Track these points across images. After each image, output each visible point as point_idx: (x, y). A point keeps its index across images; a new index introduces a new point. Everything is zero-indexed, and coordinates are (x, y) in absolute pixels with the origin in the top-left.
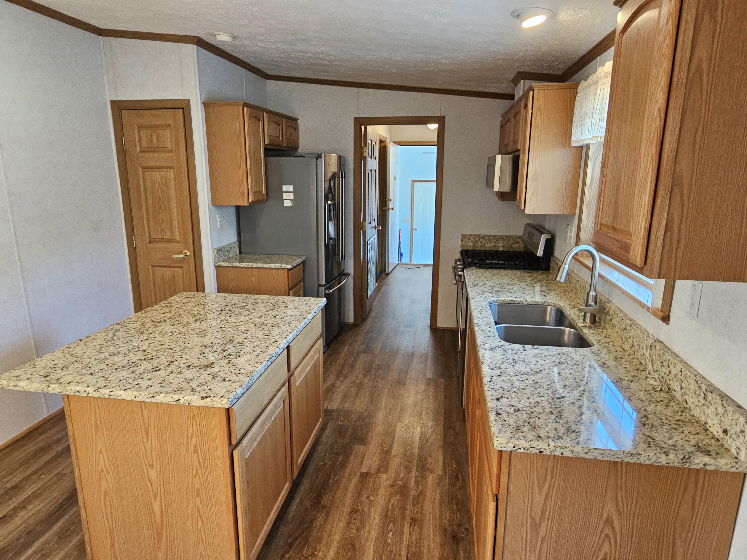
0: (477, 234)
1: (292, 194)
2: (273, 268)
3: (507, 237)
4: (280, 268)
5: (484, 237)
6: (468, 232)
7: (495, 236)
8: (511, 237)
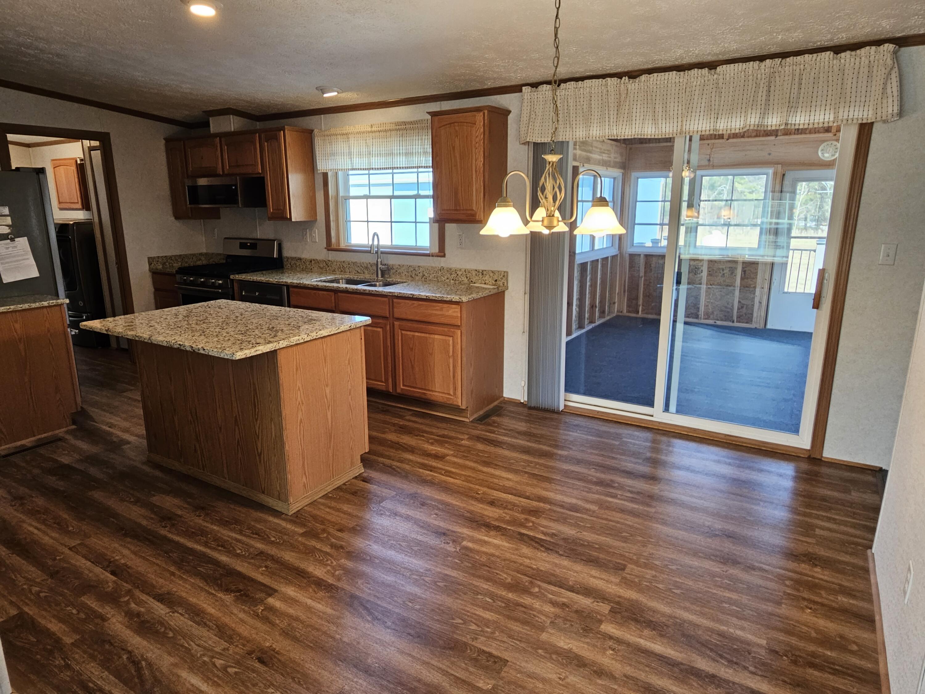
0: (164, 255)
1: (9, 218)
2: (46, 307)
3: (191, 255)
4: (55, 305)
5: (171, 257)
6: (154, 254)
7: (180, 255)
8: (194, 255)
